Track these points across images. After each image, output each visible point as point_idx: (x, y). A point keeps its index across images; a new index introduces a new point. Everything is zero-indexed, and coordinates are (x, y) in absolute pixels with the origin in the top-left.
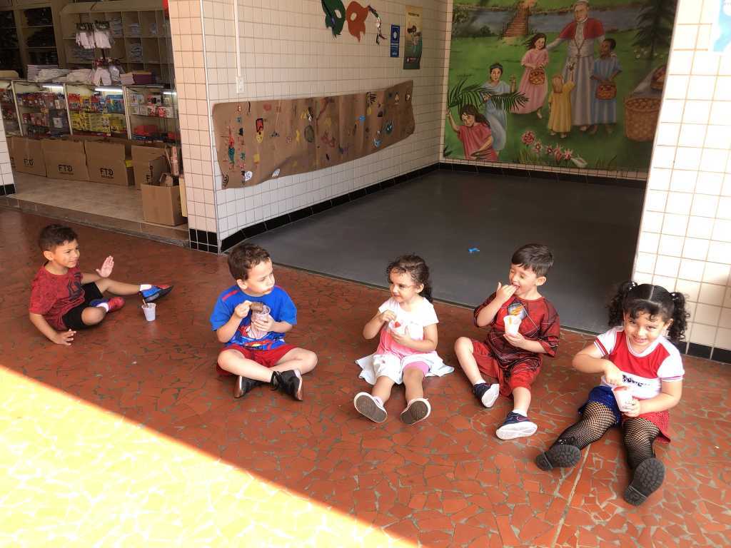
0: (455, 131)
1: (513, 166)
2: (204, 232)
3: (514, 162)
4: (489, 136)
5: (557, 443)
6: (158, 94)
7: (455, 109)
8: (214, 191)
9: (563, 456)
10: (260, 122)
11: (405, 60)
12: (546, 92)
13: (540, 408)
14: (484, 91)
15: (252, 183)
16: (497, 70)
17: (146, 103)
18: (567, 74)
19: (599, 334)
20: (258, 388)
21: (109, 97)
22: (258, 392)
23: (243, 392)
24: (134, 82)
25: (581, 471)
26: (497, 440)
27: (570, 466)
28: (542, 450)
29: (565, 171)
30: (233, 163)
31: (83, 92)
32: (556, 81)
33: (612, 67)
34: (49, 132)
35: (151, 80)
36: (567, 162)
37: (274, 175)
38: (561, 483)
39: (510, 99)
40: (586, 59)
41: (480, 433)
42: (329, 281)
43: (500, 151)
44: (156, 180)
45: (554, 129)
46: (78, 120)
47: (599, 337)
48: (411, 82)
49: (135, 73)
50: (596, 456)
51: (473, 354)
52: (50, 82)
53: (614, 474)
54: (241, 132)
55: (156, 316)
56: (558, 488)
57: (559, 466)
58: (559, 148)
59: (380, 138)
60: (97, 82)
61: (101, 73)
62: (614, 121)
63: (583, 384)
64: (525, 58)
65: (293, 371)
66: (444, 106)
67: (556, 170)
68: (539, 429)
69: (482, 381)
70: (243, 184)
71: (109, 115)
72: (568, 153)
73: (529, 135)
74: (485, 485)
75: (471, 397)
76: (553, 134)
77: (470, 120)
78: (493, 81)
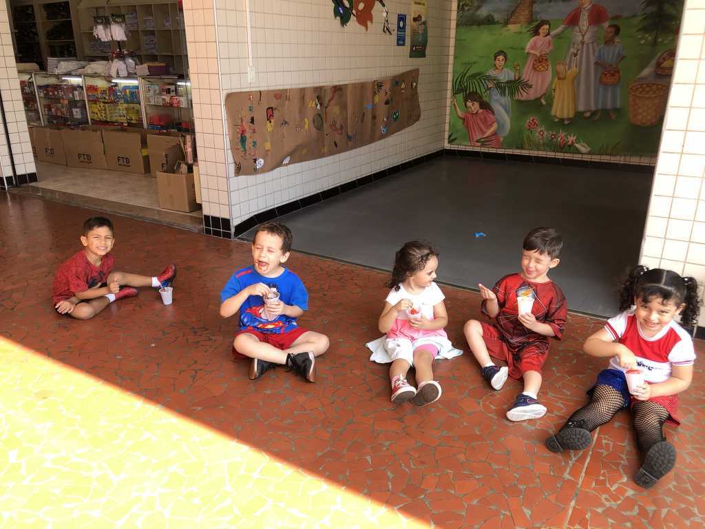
0: (460, 118)
1: (517, 152)
2: (218, 218)
3: (518, 148)
4: (493, 123)
5: (566, 425)
6: (172, 84)
7: (460, 96)
8: (228, 178)
9: (574, 439)
10: (270, 111)
11: (411, 49)
12: (550, 79)
13: (548, 391)
14: (489, 78)
15: (264, 170)
16: (501, 57)
17: (160, 94)
18: (570, 61)
19: (609, 318)
20: (272, 371)
21: (126, 88)
22: (272, 374)
23: (258, 374)
24: (149, 74)
25: (590, 453)
26: (507, 422)
27: (580, 449)
28: (552, 431)
29: (568, 156)
30: (245, 150)
31: (101, 84)
32: (561, 68)
33: (617, 52)
34: (69, 123)
35: (165, 71)
36: (571, 148)
37: (285, 162)
38: (571, 465)
39: (514, 86)
40: (591, 45)
41: (491, 415)
42: (338, 266)
43: (504, 138)
44: (171, 168)
45: (558, 115)
46: (96, 111)
47: (609, 321)
48: (417, 70)
49: (151, 64)
50: (605, 439)
51: (483, 337)
52: (69, 74)
53: (624, 456)
54: (252, 121)
55: (173, 300)
56: (568, 471)
57: (569, 448)
58: (562, 134)
59: (387, 125)
60: (113, 73)
61: (117, 65)
62: (618, 106)
63: (590, 367)
64: (528, 46)
65: (307, 354)
66: (449, 94)
67: (560, 155)
68: (548, 411)
69: (492, 364)
70: (255, 171)
71: (125, 105)
72: (571, 139)
73: (533, 121)
74: (495, 467)
75: (480, 379)
76: (556, 120)
77: (474, 107)
78: (497, 68)
